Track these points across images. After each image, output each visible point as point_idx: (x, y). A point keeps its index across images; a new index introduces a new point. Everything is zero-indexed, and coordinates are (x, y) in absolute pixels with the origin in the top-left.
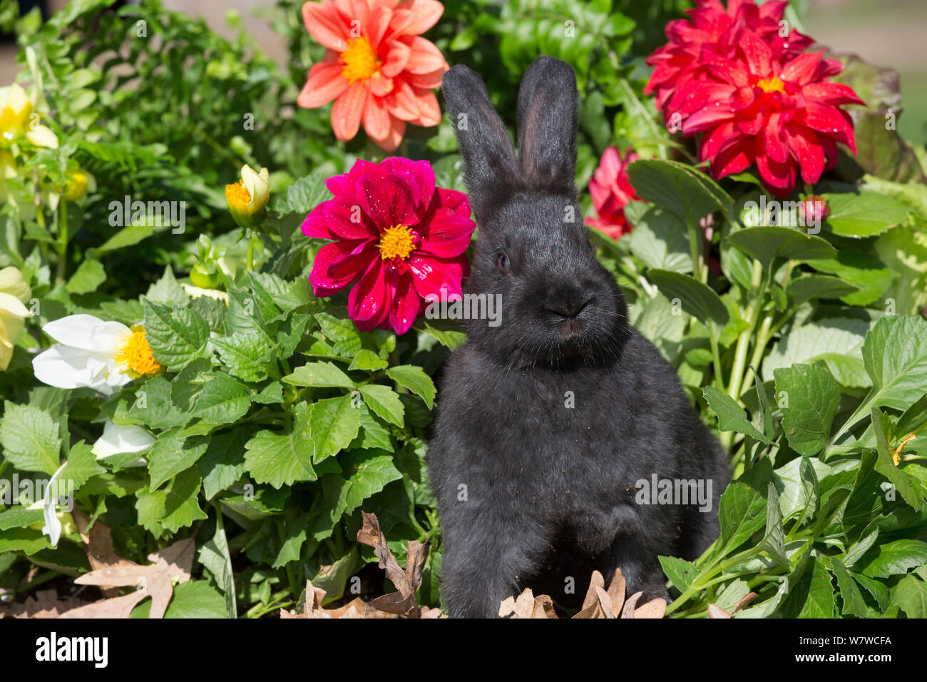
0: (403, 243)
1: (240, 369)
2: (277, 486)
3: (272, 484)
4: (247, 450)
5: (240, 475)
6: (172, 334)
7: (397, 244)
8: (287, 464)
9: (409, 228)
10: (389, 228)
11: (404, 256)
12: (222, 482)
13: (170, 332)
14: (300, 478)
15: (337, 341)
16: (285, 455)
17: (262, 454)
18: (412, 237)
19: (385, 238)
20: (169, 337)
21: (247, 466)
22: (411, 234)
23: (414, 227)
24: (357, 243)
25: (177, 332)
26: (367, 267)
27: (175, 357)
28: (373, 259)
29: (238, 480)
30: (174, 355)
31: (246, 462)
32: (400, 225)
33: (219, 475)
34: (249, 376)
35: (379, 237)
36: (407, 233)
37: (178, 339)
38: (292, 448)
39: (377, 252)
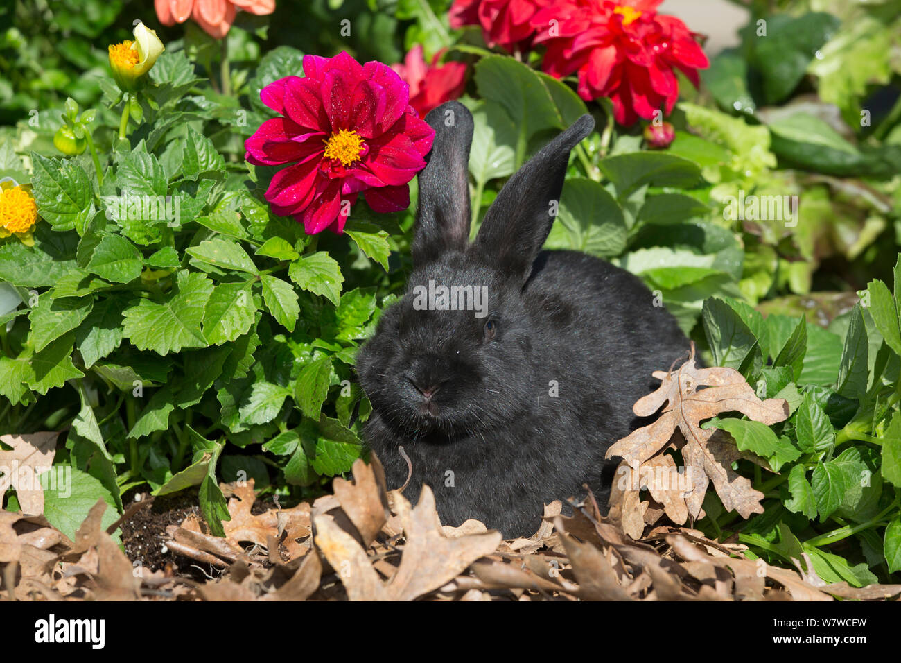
0: (350, 150)
1: (131, 230)
2: (163, 353)
3: (158, 350)
4: (124, 318)
5: (120, 342)
6: (59, 191)
7: (344, 148)
8: (171, 331)
9: (362, 138)
10: (343, 130)
11: (346, 162)
12: (101, 350)
13: (57, 189)
14: (187, 345)
15: (253, 223)
16: (167, 323)
17: (141, 322)
18: (362, 148)
19: (335, 138)
20: (56, 194)
21: (126, 334)
22: (361, 145)
23: (367, 140)
24: (303, 130)
25: (64, 189)
26: (305, 157)
27: (60, 216)
28: (313, 153)
29: (118, 346)
30: (60, 213)
31: (125, 329)
32: (355, 132)
33: (97, 343)
34: (139, 239)
35: (331, 134)
36: (358, 142)
37: (64, 197)
38: (173, 316)
39: (323, 147)
